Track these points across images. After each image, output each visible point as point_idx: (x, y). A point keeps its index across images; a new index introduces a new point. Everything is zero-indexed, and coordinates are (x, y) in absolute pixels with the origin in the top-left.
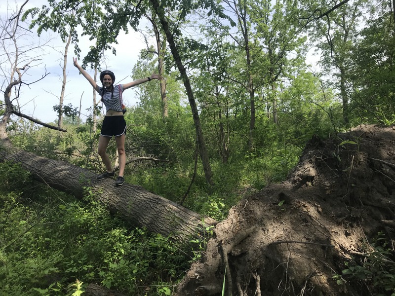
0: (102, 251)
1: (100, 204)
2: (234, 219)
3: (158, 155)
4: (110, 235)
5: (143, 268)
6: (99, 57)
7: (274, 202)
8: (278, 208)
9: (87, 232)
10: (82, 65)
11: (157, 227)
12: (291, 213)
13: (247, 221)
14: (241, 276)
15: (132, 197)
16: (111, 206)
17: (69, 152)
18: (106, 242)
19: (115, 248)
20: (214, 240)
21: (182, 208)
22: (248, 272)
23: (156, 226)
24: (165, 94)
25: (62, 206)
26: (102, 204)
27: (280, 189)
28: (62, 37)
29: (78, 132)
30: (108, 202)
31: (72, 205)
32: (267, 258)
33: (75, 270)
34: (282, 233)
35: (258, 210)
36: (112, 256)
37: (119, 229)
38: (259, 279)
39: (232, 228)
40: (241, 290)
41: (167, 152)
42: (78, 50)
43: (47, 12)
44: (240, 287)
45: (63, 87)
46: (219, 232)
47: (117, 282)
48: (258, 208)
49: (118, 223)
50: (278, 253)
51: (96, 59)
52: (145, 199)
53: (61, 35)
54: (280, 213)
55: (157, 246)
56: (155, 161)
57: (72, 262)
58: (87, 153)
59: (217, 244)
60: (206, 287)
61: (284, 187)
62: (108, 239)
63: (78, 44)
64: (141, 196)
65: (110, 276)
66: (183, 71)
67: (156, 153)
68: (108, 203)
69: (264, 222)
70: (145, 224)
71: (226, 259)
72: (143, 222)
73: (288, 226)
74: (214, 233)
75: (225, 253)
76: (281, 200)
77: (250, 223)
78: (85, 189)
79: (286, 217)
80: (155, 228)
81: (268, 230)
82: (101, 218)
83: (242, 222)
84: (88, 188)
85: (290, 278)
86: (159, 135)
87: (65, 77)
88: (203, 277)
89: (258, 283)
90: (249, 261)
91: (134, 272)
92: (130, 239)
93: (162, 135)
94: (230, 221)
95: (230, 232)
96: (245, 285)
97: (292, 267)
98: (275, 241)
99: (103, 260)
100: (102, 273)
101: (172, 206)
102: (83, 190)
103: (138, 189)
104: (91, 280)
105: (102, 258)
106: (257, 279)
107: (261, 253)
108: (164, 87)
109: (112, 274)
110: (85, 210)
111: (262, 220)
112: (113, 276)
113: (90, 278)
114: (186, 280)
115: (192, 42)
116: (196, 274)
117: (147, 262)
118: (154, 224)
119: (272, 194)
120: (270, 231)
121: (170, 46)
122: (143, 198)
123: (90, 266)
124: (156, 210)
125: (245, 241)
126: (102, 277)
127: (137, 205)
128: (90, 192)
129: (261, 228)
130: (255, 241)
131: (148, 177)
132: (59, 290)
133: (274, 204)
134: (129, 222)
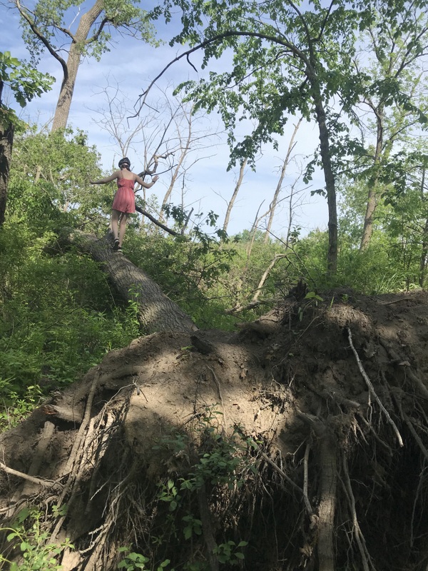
6: (255, 151)
43: (205, 87)
45: (236, 190)
66: (330, 182)
71: (92, 388)
75: (95, 381)
79: (185, 366)
87: (241, 177)
125: (127, 378)
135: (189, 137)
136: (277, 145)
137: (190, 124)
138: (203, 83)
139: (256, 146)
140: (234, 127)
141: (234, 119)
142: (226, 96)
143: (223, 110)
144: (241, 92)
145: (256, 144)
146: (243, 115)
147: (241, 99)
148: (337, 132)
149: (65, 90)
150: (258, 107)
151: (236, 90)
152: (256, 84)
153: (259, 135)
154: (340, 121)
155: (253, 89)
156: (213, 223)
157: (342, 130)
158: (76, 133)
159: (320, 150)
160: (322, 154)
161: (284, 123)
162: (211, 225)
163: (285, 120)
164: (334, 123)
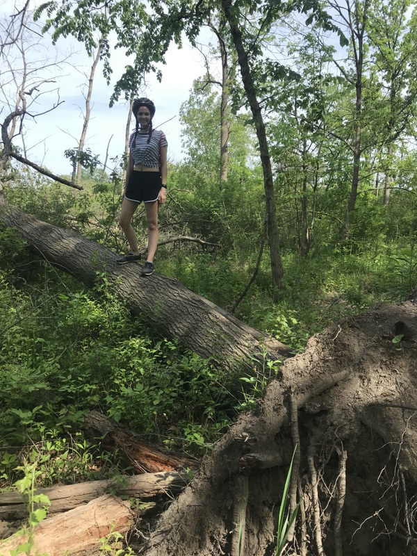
0: (112, 368)
1: (117, 299)
2: (315, 355)
3: (207, 236)
4: (127, 345)
5: (169, 398)
6: (138, 82)
7: (385, 335)
8: (391, 346)
9: (95, 335)
10: (114, 94)
11: (195, 342)
12: (412, 356)
13: (335, 359)
14: (316, 446)
15: (163, 294)
16: (133, 303)
17: (83, 218)
18: (120, 354)
19: (131, 365)
20: (278, 383)
21: (233, 319)
22: (329, 442)
23: (193, 340)
24: (227, 147)
25: (62, 296)
26: (120, 298)
27: (397, 314)
28: (87, 49)
29: (96, 191)
30: (128, 297)
31: (77, 295)
32: (362, 424)
33: (72, 389)
34: (393, 387)
35: (356, 345)
36: (127, 375)
37: (140, 337)
38: (345, 456)
39: (309, 368)
40: (314, 469)
41: (220, 233)
42: (108, 70)
43: (68, 9)
44: (312, 463)
45: (85, 126)
46: (288, 372)
47: (130, 414)
48: (356, 342)
49: (140, 330)
50: (384, 422)
51: (133, 85)
52: (181, 299)
53: (86, 45)
54: (393, 354)
55: (191, 371)
56: (203, 244)
57: (70, 377)
58: (107, 223)
59: (283, 390)
60: (257, 455)
61: (404, 311)
62: (122, 350)
63: (109, 60)
64: (176, 295)
65: (119, 404)
66: (256, 110)
67: (205, 233)
68: (128, 299)
69: (364, 366)
70: (179, 335)
71: (295, 417)
72: (175, 333)
73: (404, 377)
74: (280, 373)
75: (295, 407)
76: (397, 332)
77: (341, 363)
78: (99, 275)
79: (403, 362)
80: (192, 343)
81: (369, 380)
82: (117, 319)
83: (327, 361)
84: (103, 274)
85: (401, 467)
86: (212, 208)
87: (88, 112)
88: (255, 440)
89: (344, 463)
90: (332, 425)
91: (155, 403)
92: (155, 354)
93: (215, 207)
94: (308, 357)
95: (305, 374)
96: (320, 460)
97: (407, 450)
98: (381, 400)
99: (114, 379)
100: (109, 399)
101: (218, 315)
102: (95, 276)
103: (173, 284)
104: (94, 405)
105: (111, 378)
106: (341, 456)
107: (353, 415)
108: (225, 135)
109: (123, 402)
110: (96, 305)
111: (360, 362)
112: (125, 405)
113: (92, 403)
114: (227, 438)
115: (276, 66)
116: (245, 434)
117: (175, 391)
118: (191, 337)
119: (383, 321)
120: (374, 381)
121: (241, 70)
122: (178, 298)
123: (94, 387)
124: (196, 317)
125: (329, 391)
126: (110, 403)
127: (170, 307)
128: (105, 279)
129: (357, 374)
130: (346, 394)
131: (190, 267)
132: (48, 414)
133: (384, 338)
134: (156, 330)
135: (25, 69)
137: (23, 53)
139: (139, 77)
140: (109, 56)
141: (108, 46)
144: (112, 15)
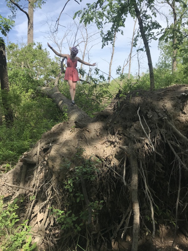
45: (112, 57)
54: (73, 132)
60: (26, 159)
66: (146, 44)
87: (113, 50)
88: (27, 155)
135: (87, 36)
136: (123, 32)
137: (86, 30)
138: (85, 10)
139: (113, 35)
140: (102, 27)
141: (102, 24)
142: (97, 14)
143: (97, 21)
144: (103, 11)
145: (113, 34)
146: (105, 21)
147: (103, 14)
148: (146, 20)
149: (29, 26)
150: (112, 16)
151: (100, 10)
152: (109, 5)
153: (114, 29)
154: (147, 14)
155: (108, 8)
156: (97, 73)
157: (148, 18)
158: (37, 45)
159: (139, 30)
160: (141, 31)
161: (124, 21)
162: (97, 74)
163: (124, 20)
164: (144, 15)
